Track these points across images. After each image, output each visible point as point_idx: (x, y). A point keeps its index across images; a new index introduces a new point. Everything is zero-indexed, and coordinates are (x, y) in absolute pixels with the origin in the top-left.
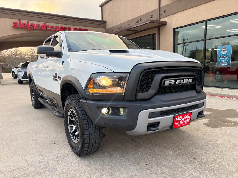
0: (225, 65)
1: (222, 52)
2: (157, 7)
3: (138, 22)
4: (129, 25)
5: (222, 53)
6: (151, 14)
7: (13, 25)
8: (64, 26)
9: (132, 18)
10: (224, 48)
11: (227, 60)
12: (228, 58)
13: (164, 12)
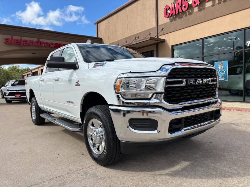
0: (223, 79)
1: (219, 67)
2: (154, 25)
3: (135, 39)
4: (126, 42)
5: (219, 69)
6: (149, 32)
7: (4, 40)
8: (59, 42)
9: (129, 36)
10: (220, 64)
11: (224, 75)
12: (225, 73)
13: (162, 30)
